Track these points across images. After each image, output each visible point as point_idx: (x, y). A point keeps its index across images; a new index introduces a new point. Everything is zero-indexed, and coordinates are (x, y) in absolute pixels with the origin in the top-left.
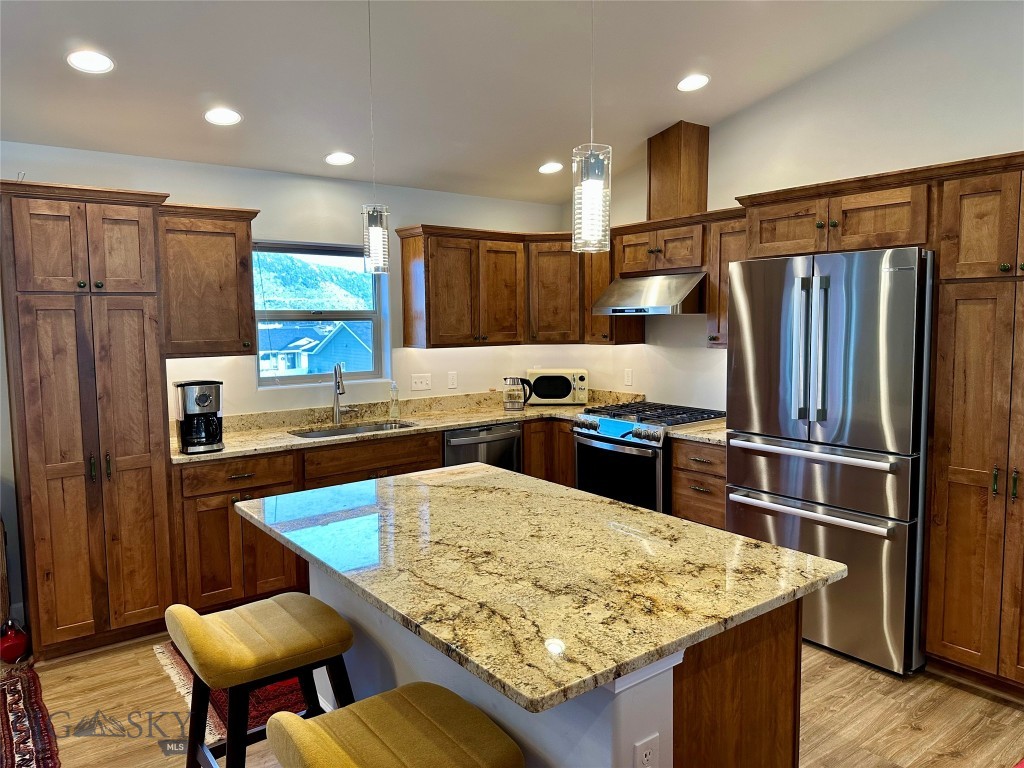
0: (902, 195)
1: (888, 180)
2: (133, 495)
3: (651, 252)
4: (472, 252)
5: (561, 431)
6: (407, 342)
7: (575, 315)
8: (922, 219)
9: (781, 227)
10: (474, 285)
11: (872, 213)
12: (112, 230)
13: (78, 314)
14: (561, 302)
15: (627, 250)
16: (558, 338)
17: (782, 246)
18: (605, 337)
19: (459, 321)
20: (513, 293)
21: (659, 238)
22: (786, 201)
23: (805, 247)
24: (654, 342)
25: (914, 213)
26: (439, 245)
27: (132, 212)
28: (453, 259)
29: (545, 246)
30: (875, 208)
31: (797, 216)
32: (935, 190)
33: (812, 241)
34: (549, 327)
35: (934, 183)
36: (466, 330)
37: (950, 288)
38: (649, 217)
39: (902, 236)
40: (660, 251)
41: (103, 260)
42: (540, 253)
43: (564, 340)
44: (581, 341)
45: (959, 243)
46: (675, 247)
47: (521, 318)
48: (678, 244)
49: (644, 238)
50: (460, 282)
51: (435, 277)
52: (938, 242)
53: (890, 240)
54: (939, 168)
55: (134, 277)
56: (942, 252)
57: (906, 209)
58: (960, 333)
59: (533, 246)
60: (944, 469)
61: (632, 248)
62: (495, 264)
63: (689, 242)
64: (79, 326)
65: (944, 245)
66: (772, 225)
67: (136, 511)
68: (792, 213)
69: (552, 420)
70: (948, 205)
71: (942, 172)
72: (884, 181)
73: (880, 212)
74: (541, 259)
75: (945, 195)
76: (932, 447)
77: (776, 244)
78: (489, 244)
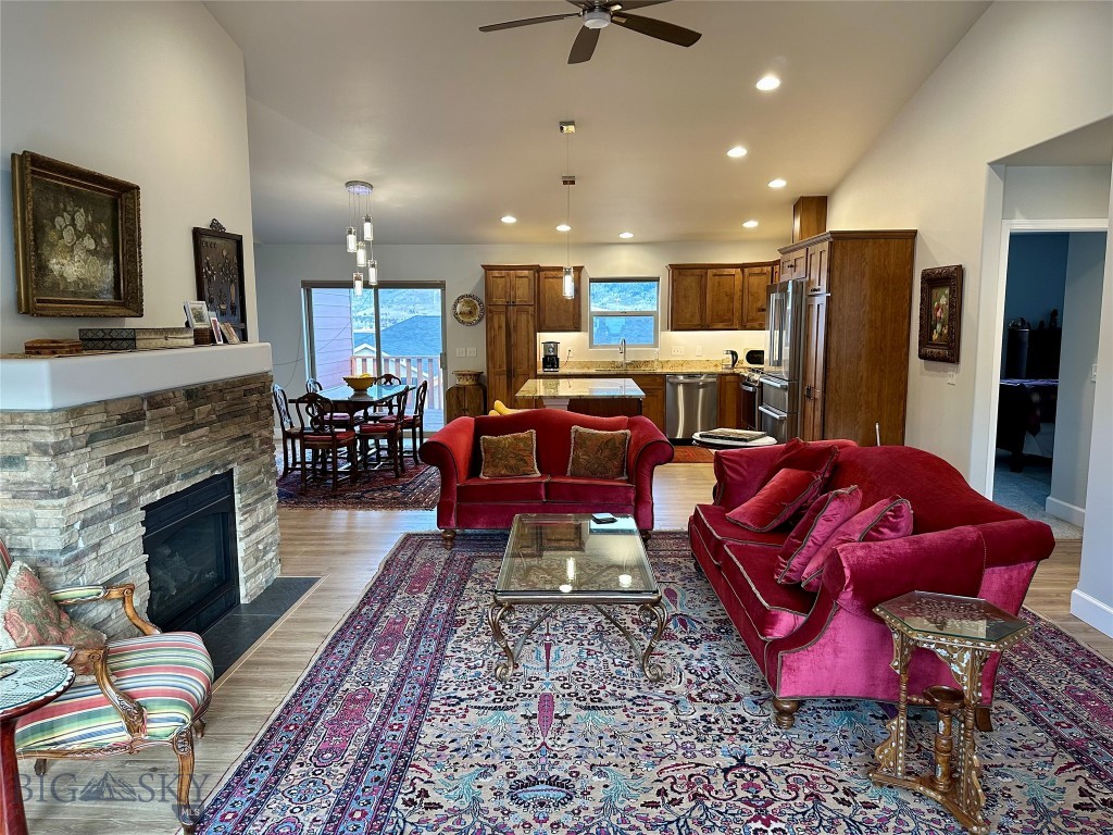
4: (702, 277)
10: (703, 295)
12: (520, 281)
13: (506, 313)
14: (760, 304)
16: (757, 326)
19: (692, 316)
20: (732, 299)
26: (680, 274)
27: (526, 272)
28: (690, 281)
34: (753, 320)
36: (697, 321)
41: (516, 292)
42: (750, 275)
47: (737, 315)
50: (694, 294)
55: (526, 299)
59: (746, 270)
62: (719, 282)
64: (506, 318)
69: (739, 375)
74: (750, 278)
78: (714, 271)
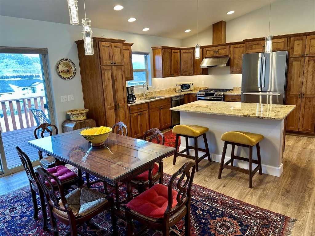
0: (283, 40)
1: (280, 37)
2: (122, 113)
3: (215, 52)
4: (170, 53)
5: (192, 97)
6: (155, 76)
7: (192, 68)
8: (286, 45)
9: (254, 47)
10: (171, 61)
11: (275, 44)
12: (116, 49)
13: (111, 71)
14: (189, 65)
15: (207, 51)
16: (188, 74)
17: (255, 51)
18: (201, 73)
19: (168, 71)
20: (178, 63)
21: (217, 48)
22: (255, 41)
23: (260, 51)
24: (211, 74)
25: (285, 44)
26: (164, 51)
28: (167, 55)
29: (184, 51)
30: (276, 43)
31: (258, 44)
32: (289, 39)
33: (261, 50)
34: (186, 72)
35: (289, 38)
36: (170, 73)
37: (292, 59)
38: (213, 43)
39: (282, 48)
40: (217, 52)
41: (115, 57)
42: (184, 53)
43: (190, 75)
44: (194, 74)
45: (293, 50)
46: (221, 51)
47: (179, 69)
48: (222, 50)
49: (213, 48)
50: (168, 61)
51: (164, 59)
52: (289, 50)
53: (279, 49)
54: (290, 35)
55: (120, 61)
56: (290, 52)
57: (283, 43)
58: (293, 68)
59: (182, 51)
60: (289, 94)
61: (209, 51)
62: (174, 56)
63: (225, 50)
64: (112, 73)
65: (291, 50)
66: (251, 46)
67: (123, 117)
68: (257, 43)
69: (189, 94)
70: (292, 42)
71: (291, 36)
72: (278, 37)
73: (277, 43)
74: (183, 54)
75: (291, 40)
76: (287, 90)
77: (253, 50)
